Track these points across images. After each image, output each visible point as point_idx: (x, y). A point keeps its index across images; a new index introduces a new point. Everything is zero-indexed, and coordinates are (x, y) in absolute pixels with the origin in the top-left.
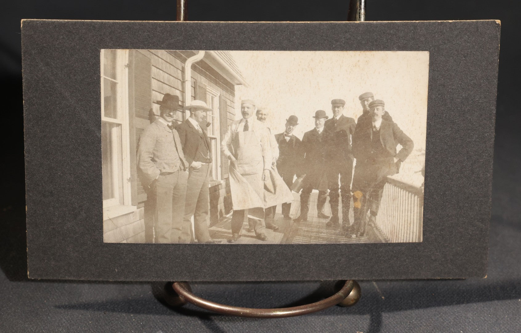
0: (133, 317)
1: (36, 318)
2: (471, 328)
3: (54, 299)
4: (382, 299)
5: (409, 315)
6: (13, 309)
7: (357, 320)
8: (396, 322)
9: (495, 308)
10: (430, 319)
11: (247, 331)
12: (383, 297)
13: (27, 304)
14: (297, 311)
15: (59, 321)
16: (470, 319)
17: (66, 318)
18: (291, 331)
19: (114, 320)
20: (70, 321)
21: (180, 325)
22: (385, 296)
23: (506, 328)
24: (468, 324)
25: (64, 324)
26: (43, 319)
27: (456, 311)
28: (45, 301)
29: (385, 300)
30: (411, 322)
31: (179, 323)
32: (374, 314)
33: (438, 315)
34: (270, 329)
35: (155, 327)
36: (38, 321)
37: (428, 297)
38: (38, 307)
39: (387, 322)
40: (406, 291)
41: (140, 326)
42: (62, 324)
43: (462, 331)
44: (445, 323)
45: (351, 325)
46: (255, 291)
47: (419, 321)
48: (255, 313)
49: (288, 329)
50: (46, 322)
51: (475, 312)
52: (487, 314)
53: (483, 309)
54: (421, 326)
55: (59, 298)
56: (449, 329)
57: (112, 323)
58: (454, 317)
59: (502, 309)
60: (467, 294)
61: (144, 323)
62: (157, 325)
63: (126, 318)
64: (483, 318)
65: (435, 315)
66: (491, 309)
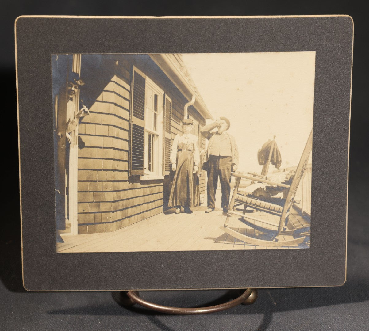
0: (99, 321)
1: (30, 323)
2: (336, 324)
3: (43, 309)
4: (274, 304)
5: (293, 316)
6: (14, 316)
7: (257, 320)
8: (284, 321)
9: (353, 310)
10: (308, 319)
11: (180, 329)
12: (275, 303)
13: (24, 313)
14: (213, 310)
15: (47, 324)
16: (336, 318)
17: (51, 322)
18: (210, 329)
19: (86, 323)
20: (55, 325)
21: (132, 326)
22: (276, 303)
23: (361, 324)
24: (334, 322)
25: (50, 327)
26: (35, 323)
27: (326, 312)
28: (37, 310)
29: (277, 305)
30: (295, 321)
31: (131, 325)
32: (269, 315)
33: (313, 315)
34: (196, 328)
35: (115, 327)
36: (32, 325)
37: (306, 303)
38: (32, 315)
39: (278, 321)
40: (291, 299)
41: (104, 327)
42: (49, 327)
43: (330, 327)
44: (318, 322)
45: (252, 323)
46: (185, 300)
47: (300, 320)
48: (183, 311)
49: (208, 328)
50: (37, 325)
51: (340, 313)
52: (348, 314)
53: (345, 311)
54: (301, 324)
55: (46, 307)
56: (321, 326)
57: (84, 325)
58: (325, 317)
59: (358, 310)
60: (334, 300)
61: (107, 325)
62: (116, 326)
63: (94, 321)
64: (345, 317)
65: (311, 316)
66: (351, 311)
